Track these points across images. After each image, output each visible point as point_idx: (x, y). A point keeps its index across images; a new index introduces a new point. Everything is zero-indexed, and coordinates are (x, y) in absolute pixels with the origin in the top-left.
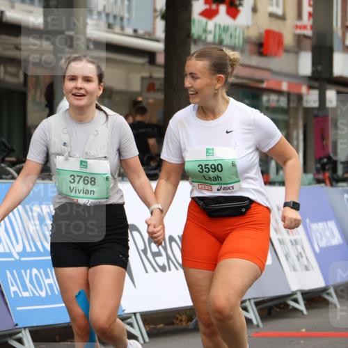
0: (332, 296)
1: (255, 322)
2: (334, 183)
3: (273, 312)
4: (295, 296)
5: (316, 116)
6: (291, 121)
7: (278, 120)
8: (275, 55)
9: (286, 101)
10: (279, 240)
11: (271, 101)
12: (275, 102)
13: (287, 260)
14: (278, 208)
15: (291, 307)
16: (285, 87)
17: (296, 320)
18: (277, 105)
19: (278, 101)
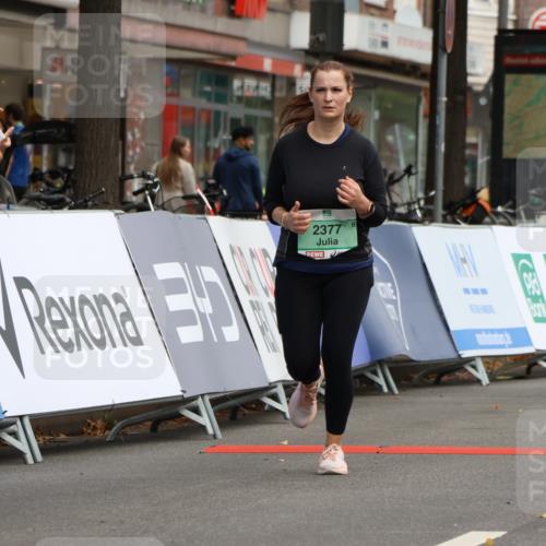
1: (210, 431)
3: (240, 415)
4: (274, 390)
7: (256, 118)
8: (255, 17)
9: (269, 89)
10: (251, 302)
11: (245, 87)
12: (251, 90)
13: (263, 334)
14: (253, 255)
15: (266, 408)
16: (267, 66)
17: (274, 427)
18: (255, 94)
19: (257, 87)
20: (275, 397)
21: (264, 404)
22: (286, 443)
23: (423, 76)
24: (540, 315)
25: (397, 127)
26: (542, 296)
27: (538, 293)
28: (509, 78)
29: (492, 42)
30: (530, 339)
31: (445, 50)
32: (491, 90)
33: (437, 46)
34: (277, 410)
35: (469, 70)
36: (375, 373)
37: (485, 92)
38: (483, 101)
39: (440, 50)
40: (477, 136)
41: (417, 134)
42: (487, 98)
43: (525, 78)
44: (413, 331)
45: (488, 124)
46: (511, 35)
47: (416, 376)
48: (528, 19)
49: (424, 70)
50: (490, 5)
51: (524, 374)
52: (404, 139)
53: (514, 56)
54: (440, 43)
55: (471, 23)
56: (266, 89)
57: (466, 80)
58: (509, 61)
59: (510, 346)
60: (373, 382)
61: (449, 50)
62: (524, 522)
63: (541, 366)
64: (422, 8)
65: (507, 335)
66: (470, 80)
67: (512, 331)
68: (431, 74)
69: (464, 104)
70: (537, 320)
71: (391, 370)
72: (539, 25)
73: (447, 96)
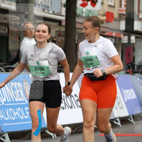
0: (131, 120)
2: (133, 74)
4: (116, 120)
5: (127, 47)
8: (110, 22)
15: (114, 124)
16: (114, 35)
19: (112, 40)
34: (117, 125)
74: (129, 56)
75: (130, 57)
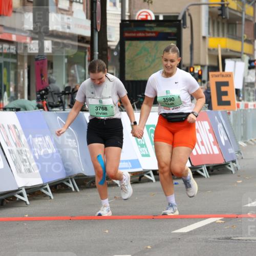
0: (48, 191)
2: (50, 108)
3: (5, 203)
4: (21, 191)
5: (37, 60)
6: (19, 64)
7: (9, 62)
8: (7, 15)
9: (15, 49)
10: (9, 150)
11: (4, 48)
12: (6, 49)
13: (15, 165)
14: (9, 128)
15: (17, 199)
16: (14, 38)
17: (21, 208)
18: (8, 51)
19: (9, 48)
20: (21, 195)
21: (16, 198)
22: (27, 216)
23: (87, 42)
24: (144, 153)
25: (76, 66)
26: (145, 144)
27: (144, 143)
28: (127, 43)
29: (119, 26)
30: (140, 165)
31: (96, 30)
32: (119, 48)
33: (93, 28)
34: (22, 201)
35: (108, 39)
36: (68, 182)
37: (116, 50)
38: (115, 54)
39: (94, 30)
40: (113, 69)
41: (85, 69)
42: (117, 52)
43: (134, 43)
44: (85, 162)
45: (118, 64)
46: (128, 22)
47: (87, 183)
48: (135, 15)
49: (87, 39)
50: (117, 9)
51: (138, 181)
52: (79, 72)
53: (129, 32)
54: (94, 26)
55: (108, 17)
56: (13, 49)
57: (107, 44)
58: (127, 35)
59: (131, 168)
60: (67, 186)
61: (99, 30)
62: (139, 250)
63: (145, 177)
64: (86, 11)
65: (130, 163)
66: (109, 43)
67: (132, 161)
68: (91, 41)
69: (107, 55)
70: (143, 156)
71: (75, 180)
72: (140, 18)
73: (98, 52)
74: (42, 76)
75: (43, 79)
